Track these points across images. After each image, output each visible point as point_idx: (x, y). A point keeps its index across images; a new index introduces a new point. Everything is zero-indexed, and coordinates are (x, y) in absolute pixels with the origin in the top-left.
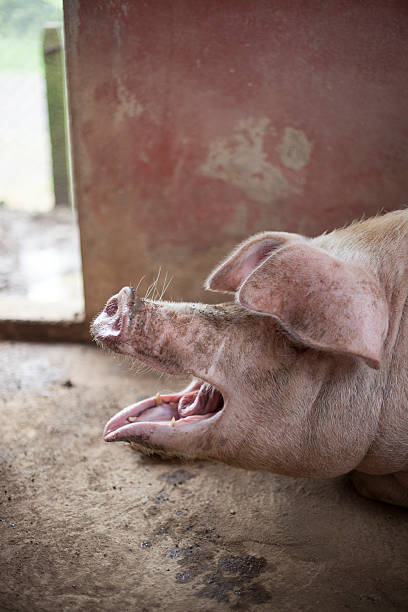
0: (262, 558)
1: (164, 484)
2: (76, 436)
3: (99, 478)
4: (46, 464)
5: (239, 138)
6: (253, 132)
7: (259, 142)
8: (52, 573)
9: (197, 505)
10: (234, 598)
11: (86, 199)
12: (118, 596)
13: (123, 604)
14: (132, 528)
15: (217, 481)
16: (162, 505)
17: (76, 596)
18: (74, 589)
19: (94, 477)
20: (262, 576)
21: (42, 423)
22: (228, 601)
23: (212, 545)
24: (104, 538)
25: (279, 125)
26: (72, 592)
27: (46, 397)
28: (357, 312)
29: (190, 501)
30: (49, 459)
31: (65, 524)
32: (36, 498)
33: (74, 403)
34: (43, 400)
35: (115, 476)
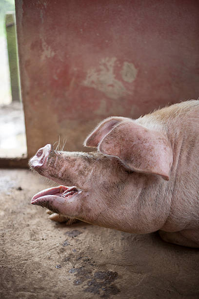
0: (116, 272)
1: (67, 237)
2: (24, 214)
3: (35, 235)
4: (9, 228)
5: (102, 67)
6: (108, 64)
7: (111, 69)
8: (13, 281)
9: (84, 247)
10: (102, 292)
11: (27, 98)
12: (46, 292)
13: (48, 296)
14: (52, 259)
15: (93, 235)
16: (66, 247)
17: (25, 293)
18: (24, 289)
19: (33, 234)
20: (116, 281)
21: (7, 208)
22: (99, 293)
23: (91, 266)
24: (39, 264)
25: (121, 61)
26: (22, 291)
27: (9, 195)
28: (156, 153)
29: (80, 245)
30: (11, 226)
31: (19, 257)
32: (5, 245)
33: (22, 198)
34: (8, 197)
35: (43, 234)
